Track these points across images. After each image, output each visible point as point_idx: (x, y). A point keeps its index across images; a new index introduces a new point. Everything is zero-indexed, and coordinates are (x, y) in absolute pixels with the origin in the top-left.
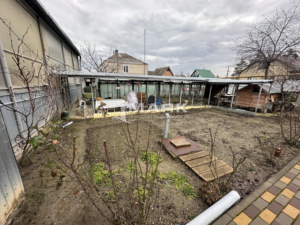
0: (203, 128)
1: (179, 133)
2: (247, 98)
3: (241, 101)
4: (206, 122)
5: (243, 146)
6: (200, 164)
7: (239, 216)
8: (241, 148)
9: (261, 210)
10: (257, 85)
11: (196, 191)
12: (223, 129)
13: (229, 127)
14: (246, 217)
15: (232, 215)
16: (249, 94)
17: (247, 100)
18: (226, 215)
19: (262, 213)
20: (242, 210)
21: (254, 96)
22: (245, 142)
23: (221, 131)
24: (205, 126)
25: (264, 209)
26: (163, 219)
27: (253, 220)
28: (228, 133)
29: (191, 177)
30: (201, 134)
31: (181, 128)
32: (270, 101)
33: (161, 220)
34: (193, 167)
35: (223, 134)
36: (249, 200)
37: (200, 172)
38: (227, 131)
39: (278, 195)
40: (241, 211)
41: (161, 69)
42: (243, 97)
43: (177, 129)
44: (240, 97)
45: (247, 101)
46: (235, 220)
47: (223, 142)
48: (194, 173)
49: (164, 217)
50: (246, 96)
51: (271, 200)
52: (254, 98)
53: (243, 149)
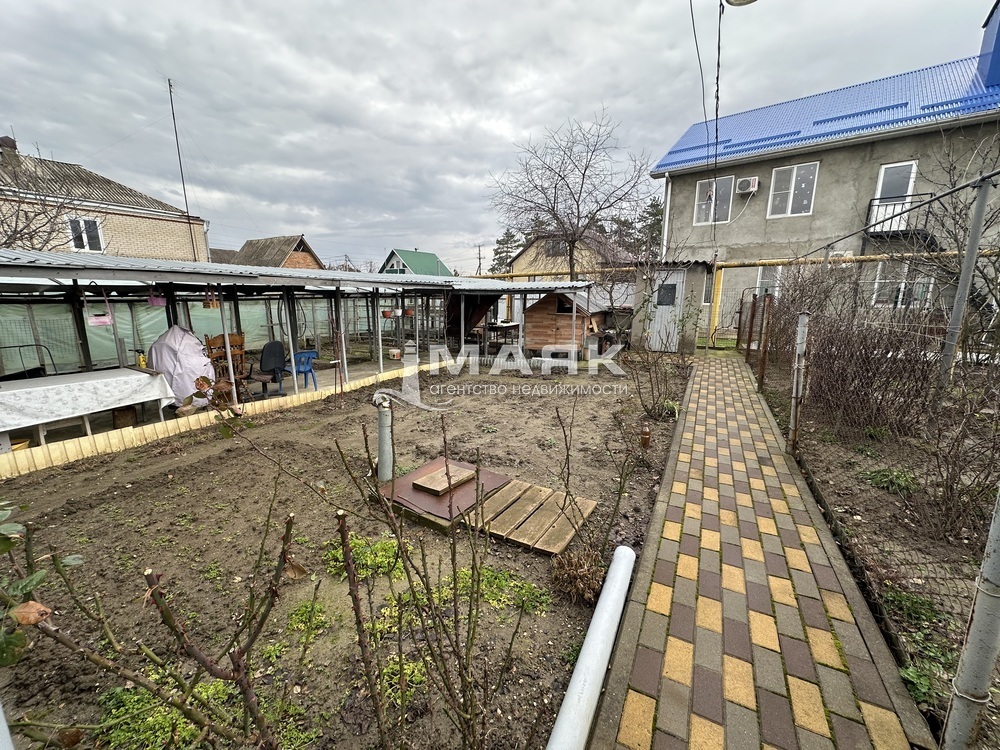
0: (478, 423)
1: (420, 452)
2: (548, 327)
3: (537, 335)
4: (476, 403)
5: (583, 444)
6: (522, 519)
7: (652, 593)
8: (581, 450)
9: (674, 560)
10: (563, 294)
11: (544, 589)
12: (526, 414)
13: (535, 405)
14: (662, 588)
15: (641, 599)
16: (550, 317)
17: (549, 332)
18: (631, 605)
19: (679, 567)
20: (650, 578)
21: (562, 322)
22: (582, 434)
23: (524, 420)
24: (480, 417)
25: (678, 557)
26: (508, 707)
27: (673, 587)
28: (539, 421)
29: (515, 561)
30: (482, 441)
31: (418, 436)
32: (592, 330)
33: (503, 712)
34: (510, 533)
35: (531, 425)
36: (650, 552)
37: (532, 538)
38: (538, 418)
39: (683, 520)
40: (649, 581)
41: (268, 244)
42: (540, 327)
43: (409, 443)
44: (534, 327)
45: (550, 335)
46: (649, 606)
47: (540, 446)
48: (519, 547)
49: (507, 699)
50: (546, 323)
51: (679, 534)
52: (563, 327)
53: (585, 450)
